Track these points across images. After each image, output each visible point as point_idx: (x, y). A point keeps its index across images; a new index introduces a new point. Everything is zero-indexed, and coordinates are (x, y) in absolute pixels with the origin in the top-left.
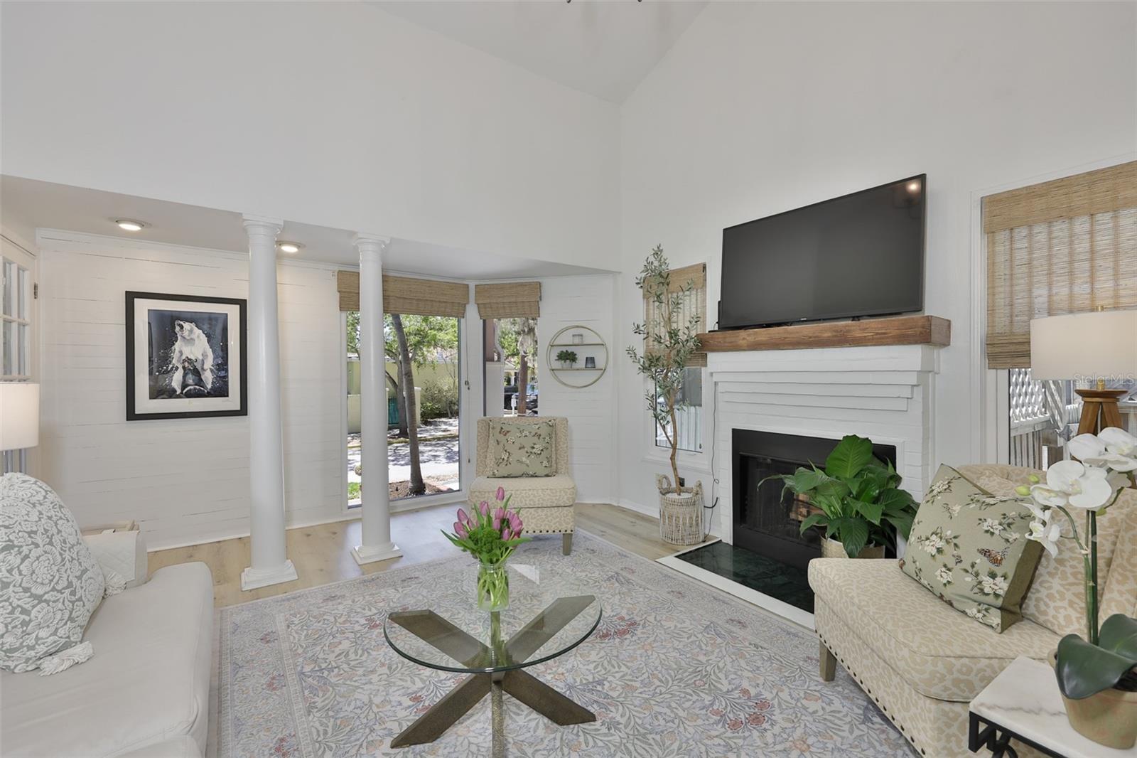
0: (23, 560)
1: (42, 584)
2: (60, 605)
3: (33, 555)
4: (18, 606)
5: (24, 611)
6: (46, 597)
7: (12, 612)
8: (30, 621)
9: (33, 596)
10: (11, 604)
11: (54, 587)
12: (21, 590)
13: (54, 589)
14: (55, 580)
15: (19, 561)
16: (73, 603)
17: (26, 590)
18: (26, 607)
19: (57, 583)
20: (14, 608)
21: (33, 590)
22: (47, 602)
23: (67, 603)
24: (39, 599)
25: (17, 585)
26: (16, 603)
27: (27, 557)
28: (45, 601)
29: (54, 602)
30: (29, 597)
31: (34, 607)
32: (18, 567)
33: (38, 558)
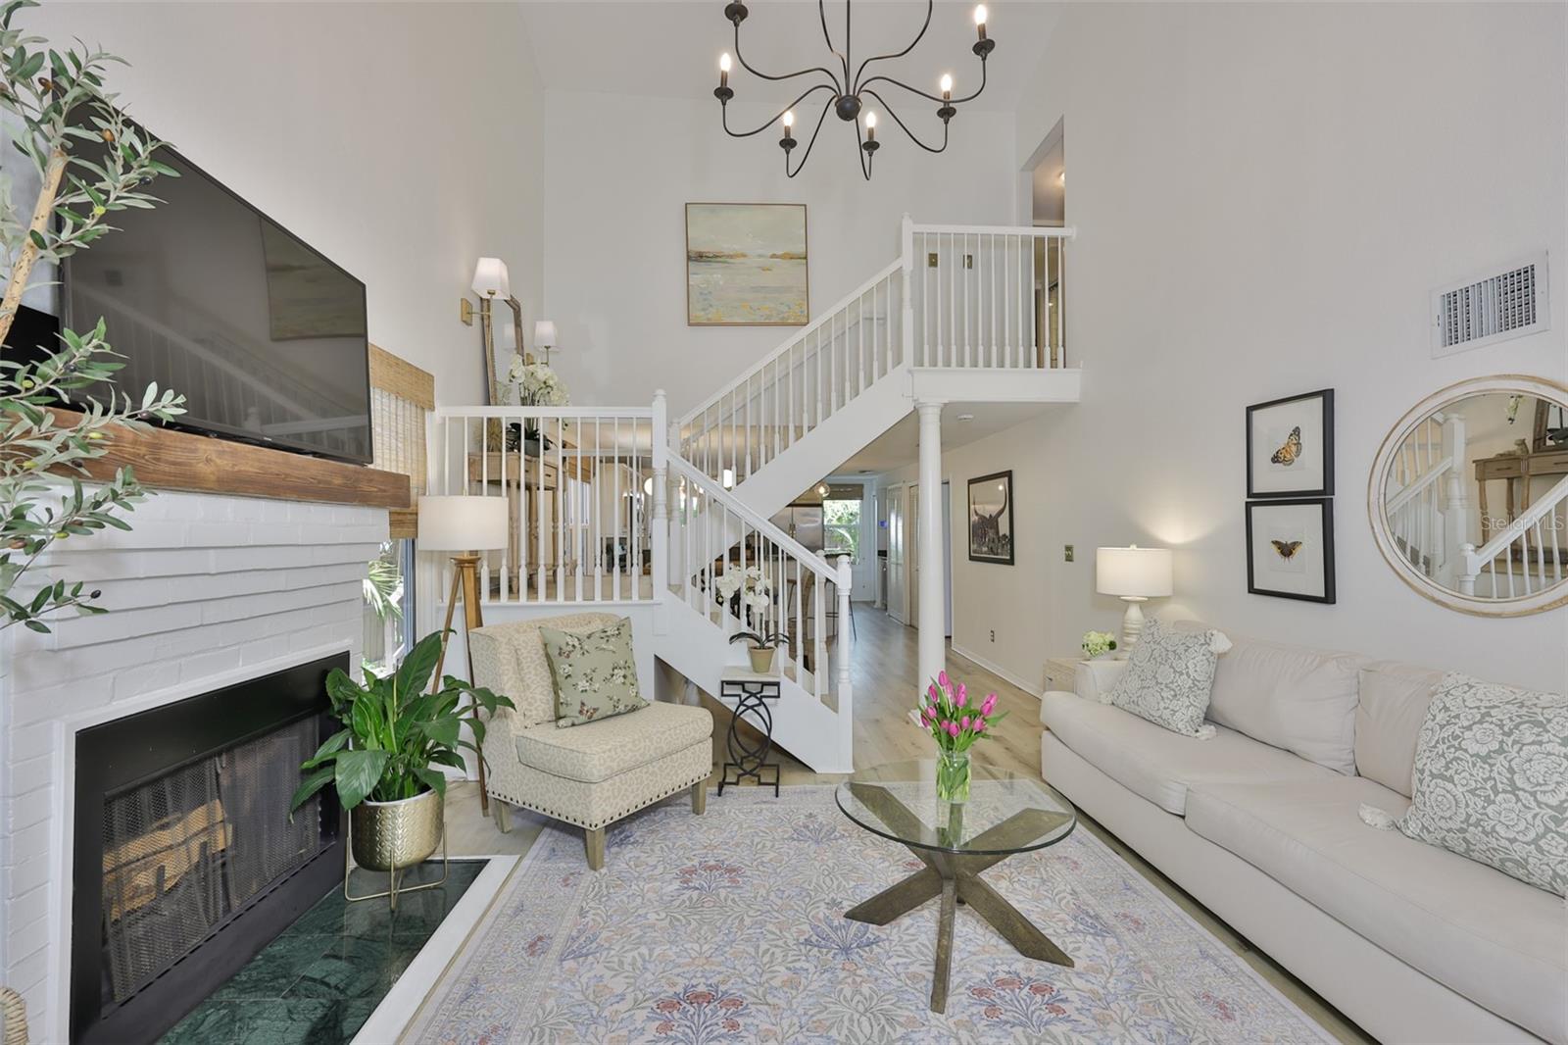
0: (1533, 743)
1: (1528, 779)
2: (1529, 817)
3: (1549, 747)
4: (1494, 779)
5: (1494, 788)
6: (1520, 793)
7: (1485, 780)
8: (1494, 802)
9: (1512, 782)
10: (1491, 771)
11: (1536, 792)
12: (1507, 766)
13: (1533, 794)
14: (1543, 788)
15: (1530, 740)
16: (1548, 830)
17: (1511, 770)
18: (1500, 786)
19: (1545, 792)
20: (1490, 778)
21: (1516, 777)
22: (1518, 800)
23: (1538, 822)
24: (1514, 789)
25: (1508, 759)
26: (1495, 774)
27: (1540, 743)
28: (1517, 796)
29: (1524, 806)
30: (1507, 778)
31: (1505, 791)
32: (1524, 745)
33: (1549, 754)
